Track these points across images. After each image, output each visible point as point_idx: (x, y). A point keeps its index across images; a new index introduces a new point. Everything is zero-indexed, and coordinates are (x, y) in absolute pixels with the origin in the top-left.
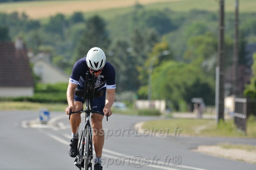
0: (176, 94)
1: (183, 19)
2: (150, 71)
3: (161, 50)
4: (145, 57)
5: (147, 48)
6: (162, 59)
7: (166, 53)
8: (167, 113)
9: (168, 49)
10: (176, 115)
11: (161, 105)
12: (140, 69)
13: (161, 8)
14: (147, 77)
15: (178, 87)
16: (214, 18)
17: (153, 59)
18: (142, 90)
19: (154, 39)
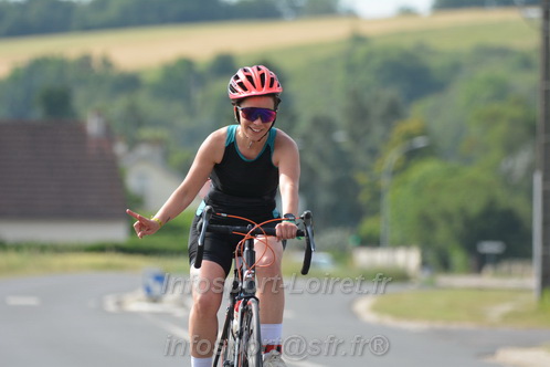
0: (443, 234)
1: (456, 68)
2: (385, 182)
3: (410, 136)
4: (374, 153)
5: (378, 130)
6: (413, 155)
7: (420, 142)
8: (424, 276)
9: (424, 132)
10: (445, 280)
11: (409, 259)
12: (362, 178)
13: (408, 43)
14: (377, 196)
15: (448, 217)
16: (525, 63)
17: (392, 156)
18: (368, 225)
19: (394, 112)
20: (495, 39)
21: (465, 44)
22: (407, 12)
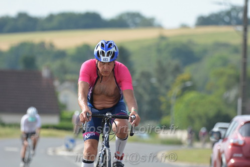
1: (205, 51)
2: (173, 101)
3: (184, 81)
4: (168, 88)
5: (170, 78)
6: (185, 89)
7: (189, 84)
9: (191, 79)
10: (198, 145)
11: (183, 135)
12: (162, 99)
13: (184, 40)
14: (169, 107)
15: (200, 117)
16: (236, 50)
17: (176, 90)
18: (165, 120)
19: (177, 70)
20: (222, 39)
21: (209, 41)
22: (184, 26)
